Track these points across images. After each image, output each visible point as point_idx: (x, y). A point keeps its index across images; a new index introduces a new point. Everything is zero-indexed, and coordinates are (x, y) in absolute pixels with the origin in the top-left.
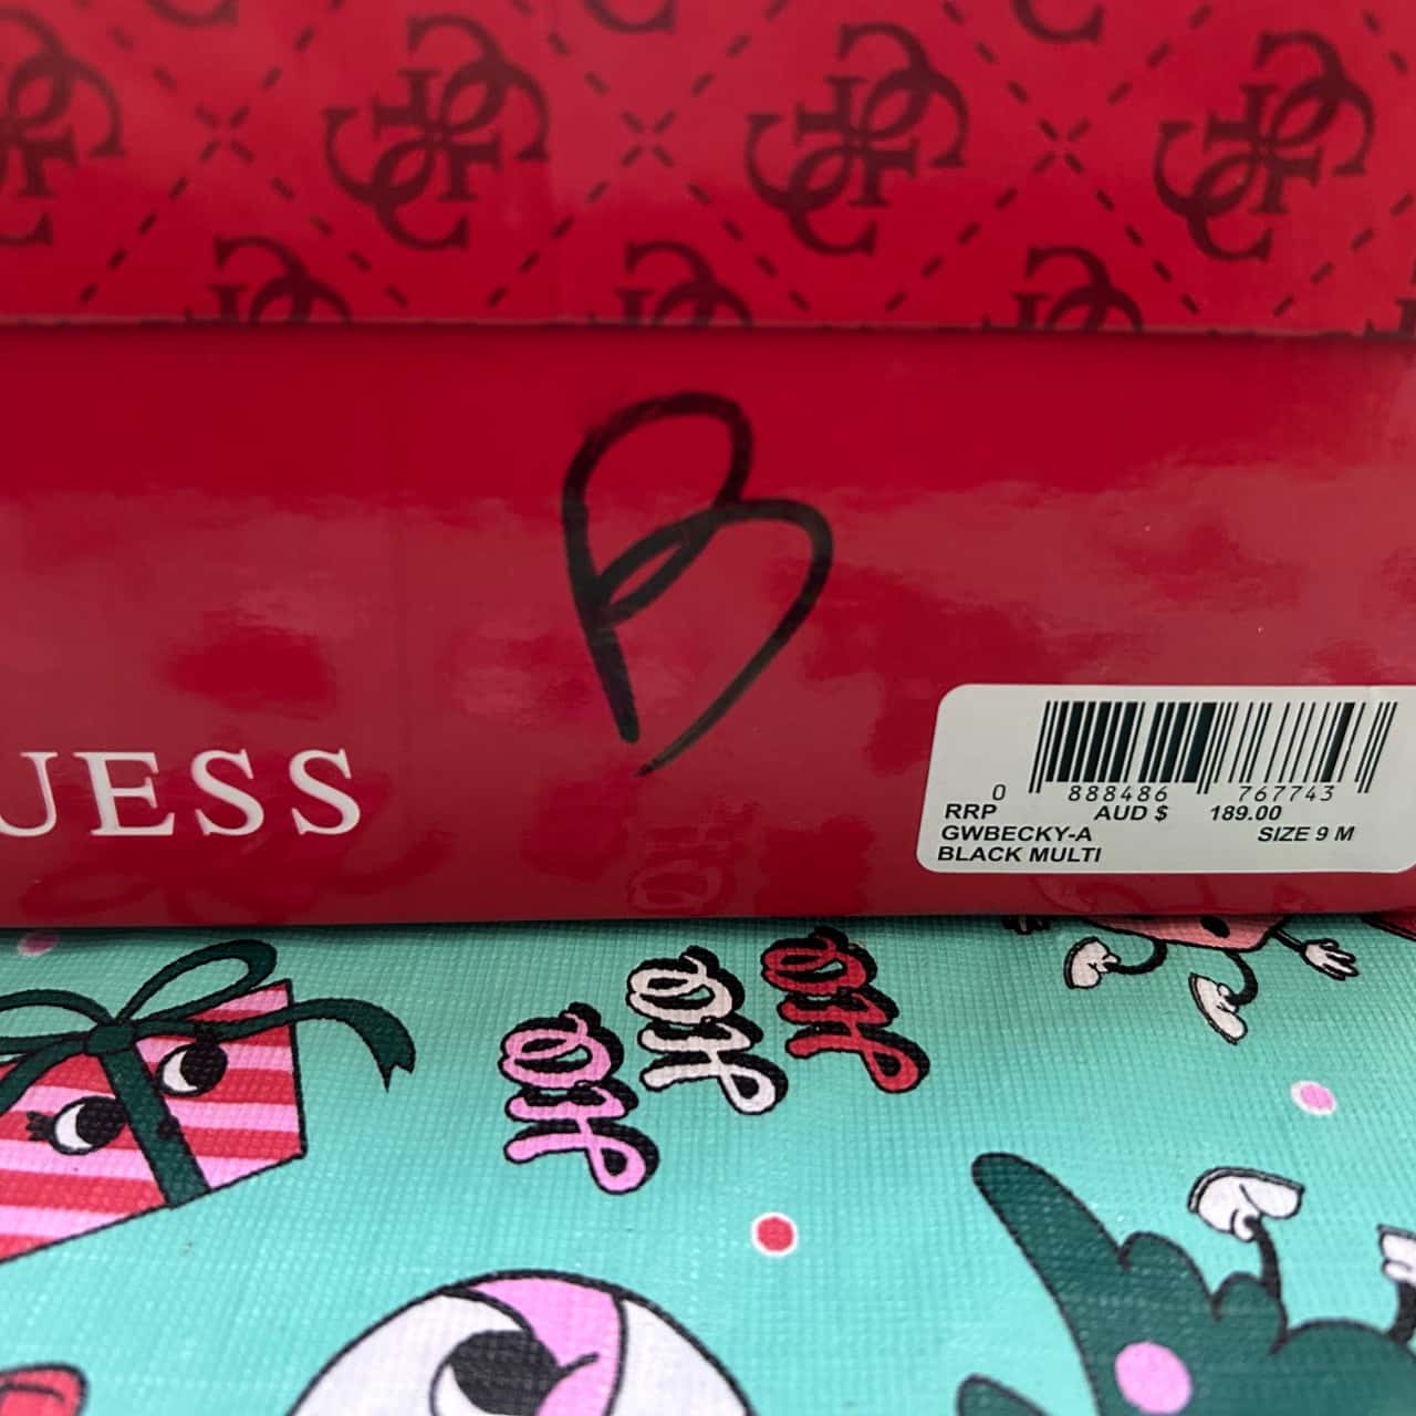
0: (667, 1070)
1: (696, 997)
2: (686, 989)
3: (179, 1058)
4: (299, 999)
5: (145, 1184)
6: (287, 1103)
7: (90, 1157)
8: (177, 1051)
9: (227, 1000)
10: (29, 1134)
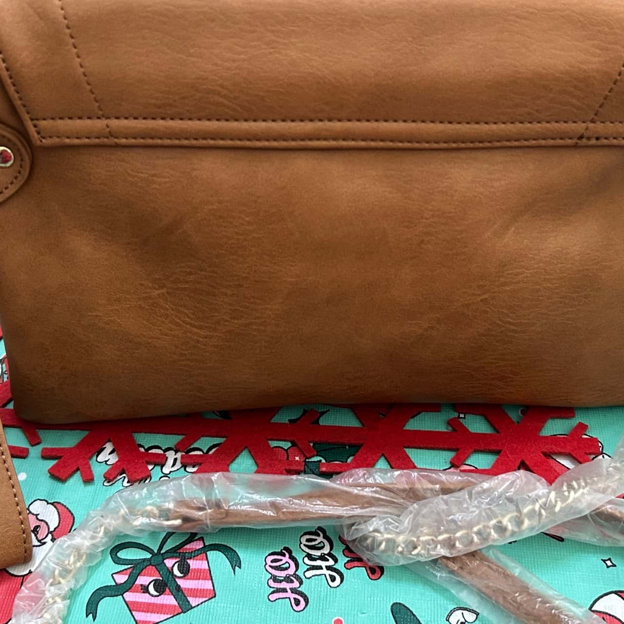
0: (311, 571)
1: (319, 546)
2: (316, 542)
3: (176, 565)
4: (206, 544)
5: (175, 606)
6: (208, 580)
7: (160, 597)
8: (175, 563)
9: (186, 544)
10: (142, 591)
